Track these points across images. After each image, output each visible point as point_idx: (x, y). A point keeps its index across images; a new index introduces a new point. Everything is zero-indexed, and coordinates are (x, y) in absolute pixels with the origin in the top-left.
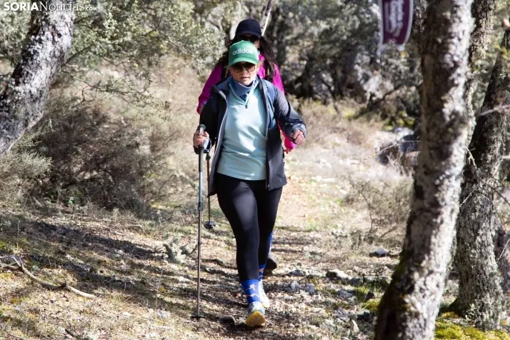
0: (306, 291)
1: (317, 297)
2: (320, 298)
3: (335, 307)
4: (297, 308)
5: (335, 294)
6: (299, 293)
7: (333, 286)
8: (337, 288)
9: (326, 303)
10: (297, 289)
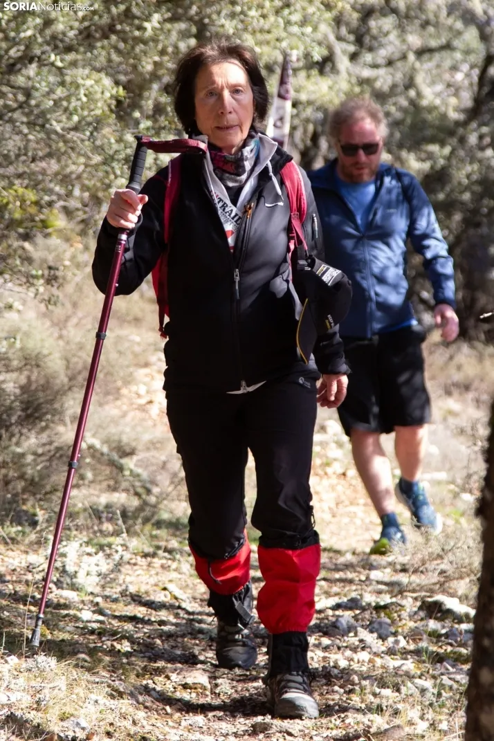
0: (371, 632)
1: (397, 642)
2: (403, 643)
3: (438, 659)
4: (352, 660)
5: (435, 636)
6: (356, 635)
7: (433, 624)
8: (443, 627)
9: (417, 652)
10: (351, 628)
